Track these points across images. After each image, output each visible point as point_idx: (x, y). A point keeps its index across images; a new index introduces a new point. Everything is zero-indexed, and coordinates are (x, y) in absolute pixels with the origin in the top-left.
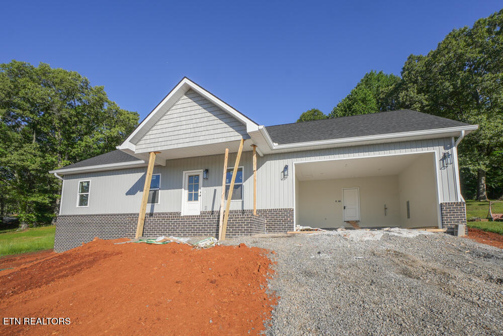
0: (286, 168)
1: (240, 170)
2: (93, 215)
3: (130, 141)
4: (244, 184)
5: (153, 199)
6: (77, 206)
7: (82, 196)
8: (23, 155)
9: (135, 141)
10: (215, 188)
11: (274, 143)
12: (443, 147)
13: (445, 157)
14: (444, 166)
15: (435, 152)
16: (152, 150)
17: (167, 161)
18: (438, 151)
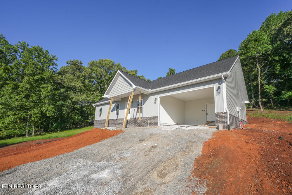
0: (156, 99)
1: (141, 101)
2: (103, 120)
3: (106, 94)
4: (143, 107)
5: (117, 114)
6: (99, 117)
7: (100, 113)
8: (94, 96)
9: (108, 94)
10: (134, 108)
11: (149, 90)
12: (218, 84)
13: (219, 88)
14: (218, 94)
15: (214, 87)
16: (112, 96)
17: (122, 99)
18: (215, 86)
